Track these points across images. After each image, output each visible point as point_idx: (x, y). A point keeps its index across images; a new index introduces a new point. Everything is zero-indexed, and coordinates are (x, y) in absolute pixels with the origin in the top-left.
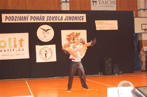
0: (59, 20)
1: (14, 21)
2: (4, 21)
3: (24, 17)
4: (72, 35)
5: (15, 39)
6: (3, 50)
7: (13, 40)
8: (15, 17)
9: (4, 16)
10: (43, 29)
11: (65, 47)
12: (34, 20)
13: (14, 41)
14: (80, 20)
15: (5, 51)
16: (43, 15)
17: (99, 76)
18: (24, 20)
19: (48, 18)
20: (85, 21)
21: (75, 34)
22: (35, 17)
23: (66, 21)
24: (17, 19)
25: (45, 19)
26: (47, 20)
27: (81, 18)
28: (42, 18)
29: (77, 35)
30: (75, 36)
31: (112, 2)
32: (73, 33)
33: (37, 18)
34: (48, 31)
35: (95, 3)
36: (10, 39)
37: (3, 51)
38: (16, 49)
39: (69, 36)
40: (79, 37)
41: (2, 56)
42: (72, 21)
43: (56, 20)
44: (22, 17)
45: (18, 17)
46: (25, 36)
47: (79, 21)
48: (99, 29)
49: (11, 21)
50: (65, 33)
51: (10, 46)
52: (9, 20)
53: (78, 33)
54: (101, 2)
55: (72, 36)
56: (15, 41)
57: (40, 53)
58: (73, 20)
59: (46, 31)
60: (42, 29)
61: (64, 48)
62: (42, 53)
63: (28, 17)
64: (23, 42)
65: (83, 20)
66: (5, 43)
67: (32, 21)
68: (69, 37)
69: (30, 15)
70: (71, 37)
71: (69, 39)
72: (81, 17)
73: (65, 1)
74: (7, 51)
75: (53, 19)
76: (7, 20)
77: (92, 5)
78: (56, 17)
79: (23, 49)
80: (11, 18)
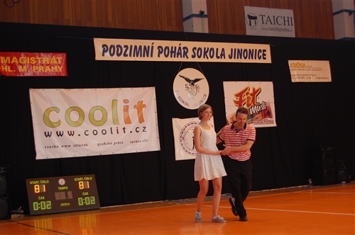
0: (218, 57)
1: (122, 58)
2: (99, 57)
3: (145, 47)
4: (245, 94)
5: (126, 101)
6: (99, 129)
7: (121, 105)
8: (125, 46)
9: (99, 43)
12: (166, 56)
13: (125, 106)
14: (260, 58)
15: (104, 132)
16: (184, 44)
18: (144, 56)
19: (196, 51)
20: (268, 60)
21: (251, 91)
22: (168, 48)
23: (233, 60)
24: (128, 52)
25: (190, 53)
26: (193, 57)
27: (261, 54)
28: (182, 51)
30: (251, 95)
31: (286, 19)
32: (247, 89)
33: (172, 52)
34: (196, 84)
35: (253, 21)
36: (114, 102)
37: (100, 133)
38: (130, 128)
39: (240, 95)
40: (260, 100)
41: (99, 145)
42: (243, 61)
43: (212, 57)
44: (140, 47)
45: (131, 46)
46: (148, 95)
47: (257, 61)
48: (298, 81)
49: (115, 58)
50: (231, 89)
51: (115, 121)
52: (112, 55)
53: (256, 89)
54: (265, 19)
55: (246, 97)
56: (126, 109)
57: (182, 138)
58: (245, 58)
59: (193, 84)
60: (183, 77)
62: (185, 138)
63: (152, 47)
64: (143, 109)
65: (265, 59)
66: (105, 114)
67: (163, 58)
68: (238, 98)
69: (157, 43)
70: (243, 99)
71: (239, 104)
72: (260, 51)
73: (198, 13)
74: (109, 132)
75: (205, 53)
76: (107, 54)
77: (247, 26)
78: (212, 49)
79: (145, 128)
80: (116, 49)
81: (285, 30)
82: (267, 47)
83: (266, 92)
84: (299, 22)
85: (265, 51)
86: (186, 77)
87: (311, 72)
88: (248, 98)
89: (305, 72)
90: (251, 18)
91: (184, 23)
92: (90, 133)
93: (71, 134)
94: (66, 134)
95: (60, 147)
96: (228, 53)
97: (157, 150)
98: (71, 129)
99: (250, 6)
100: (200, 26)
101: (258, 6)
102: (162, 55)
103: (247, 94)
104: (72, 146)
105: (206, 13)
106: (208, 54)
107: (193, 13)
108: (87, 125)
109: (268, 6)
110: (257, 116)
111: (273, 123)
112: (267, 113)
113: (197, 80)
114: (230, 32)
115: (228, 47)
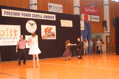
0: (40, 18)
1: (10, 16)
2: (3, 15)
3: (18, 13)
5: (11, 29)
6: (2, 38)
7: (9, 30)
8: (11, 12)
9: (3, 11)
12: (24, 16)
14: (52, 19)
15: (4, 39)
16: (30, 13)
18: (17, 16)
19: (33, 15)
20: (55, 19)
21: (49, 28)
23: (44, 19)
24: (12, 14)
25: (32, 16)
26: (32, 17)
27: (53, 17)
28: (29, 15)
30: (49, 29)
31: (60, 8)
33: (26, 15)
34: (33, 25)
35: (50, 7)
36: (7, 29)
38: (12, 37)
39: (46, 29)
40: (52, 31)
41: (2, 42)
42: (47, 19)
43: (38, 17)
44: (16, 13)
45: (13, 12)
46: (18, 28)
47: (51, 19)
48: (63, 26)
49: (8, 16)
51: (7, 35)
52: (7, 15)
53: (51, 28)
54: (54, 7)
55: (48, 30)
56: (11, 32)
58: (48, 18)
59: (32, 25)
61: (43, 38)
63: (20, 13)
64: (16, 32)
65: (54, 19)
66: (4, 33)
67: (23, 17)
69: (22, 12)
70: (47, 30)
71: (46, 32)
72: (52, 16)
73: (34, 4)
74: (5, 38)
75: (36, 16)
76: (6, 14)
77: (49, 9)
78: (38, 15)
79: (17, 38)
80: (9, 13)
81: (60, 11)
82: (55, 16)
83: (54, 29)
84: (64, 9)
85: (54, 16)
87: (67, 24)
89: (65, 24)
90: (50, 6)
91: (30, 6)
96: (43, 16)
99: (50, 3)
100: (35, 8)
101: (52, 3)
102: (23, 16)
103: (48, 29)
105: (37, 4)
106: (37, 16)
107: (33, 4)
109: (55, 3)
110: (51, 36)
111: (55, 38)
112: (53, 35)
113: (33, 24)
114: (44, 10)
115: (43, 15)
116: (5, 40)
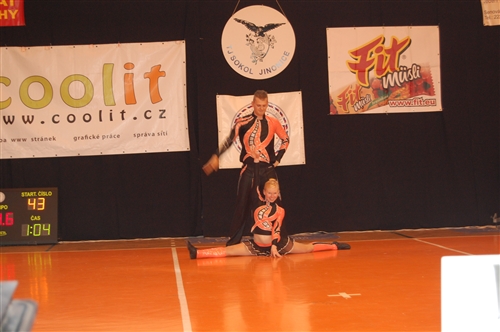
4: (373, 50)
5: (128, 66)
6: (79, 113)
7: (119, 73)
10: (249, 26)
11: (345, 100)
13: (126, 75)
15: (87, 119)
17: (493, 232)
21: (388, 45)
29: (398, 47)
30: (388, 51)
32: (378, 41)
34: (268, 33)
36: (108, 66)
37: (79, 118)
38: (133, 111)
39: (362, 52)
40: (406, 60)
41: (75, 139)
50: (343, 43)
51: (109, 100)
53: (400, 40)
55: (375, 56)
56: (129, 78)
59: (261, 34)
60: (243, 22)
61: (337, 105)
64: (161, 79)
66: (90, 89)
68: (359, 58)
70: (368, 59)
71: (359, 69)
74: (95, 117)
79: (163, 111)
86: (248, 20)
88: (381, 58)
92: (63, 119)
93: (28, 120)
94: (18, 120)
95: (9, 140)
97: (185, 149)
98: (29, 112)
103: (380, 49)
104: (29, 140)
108: (57, 107)
110: (398, 91)
111: (434, 104)
113: (271, 27)
116: (94, 127)
